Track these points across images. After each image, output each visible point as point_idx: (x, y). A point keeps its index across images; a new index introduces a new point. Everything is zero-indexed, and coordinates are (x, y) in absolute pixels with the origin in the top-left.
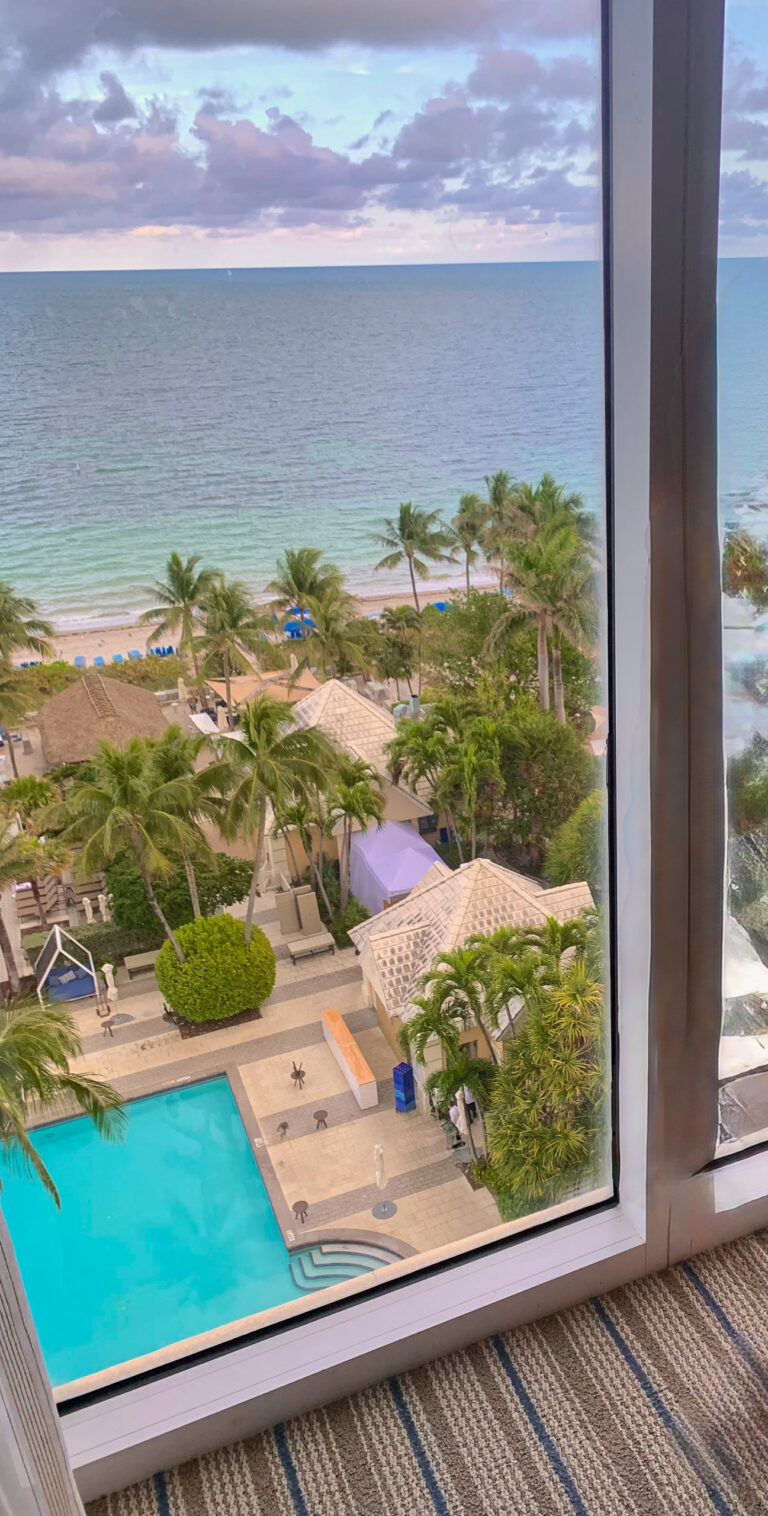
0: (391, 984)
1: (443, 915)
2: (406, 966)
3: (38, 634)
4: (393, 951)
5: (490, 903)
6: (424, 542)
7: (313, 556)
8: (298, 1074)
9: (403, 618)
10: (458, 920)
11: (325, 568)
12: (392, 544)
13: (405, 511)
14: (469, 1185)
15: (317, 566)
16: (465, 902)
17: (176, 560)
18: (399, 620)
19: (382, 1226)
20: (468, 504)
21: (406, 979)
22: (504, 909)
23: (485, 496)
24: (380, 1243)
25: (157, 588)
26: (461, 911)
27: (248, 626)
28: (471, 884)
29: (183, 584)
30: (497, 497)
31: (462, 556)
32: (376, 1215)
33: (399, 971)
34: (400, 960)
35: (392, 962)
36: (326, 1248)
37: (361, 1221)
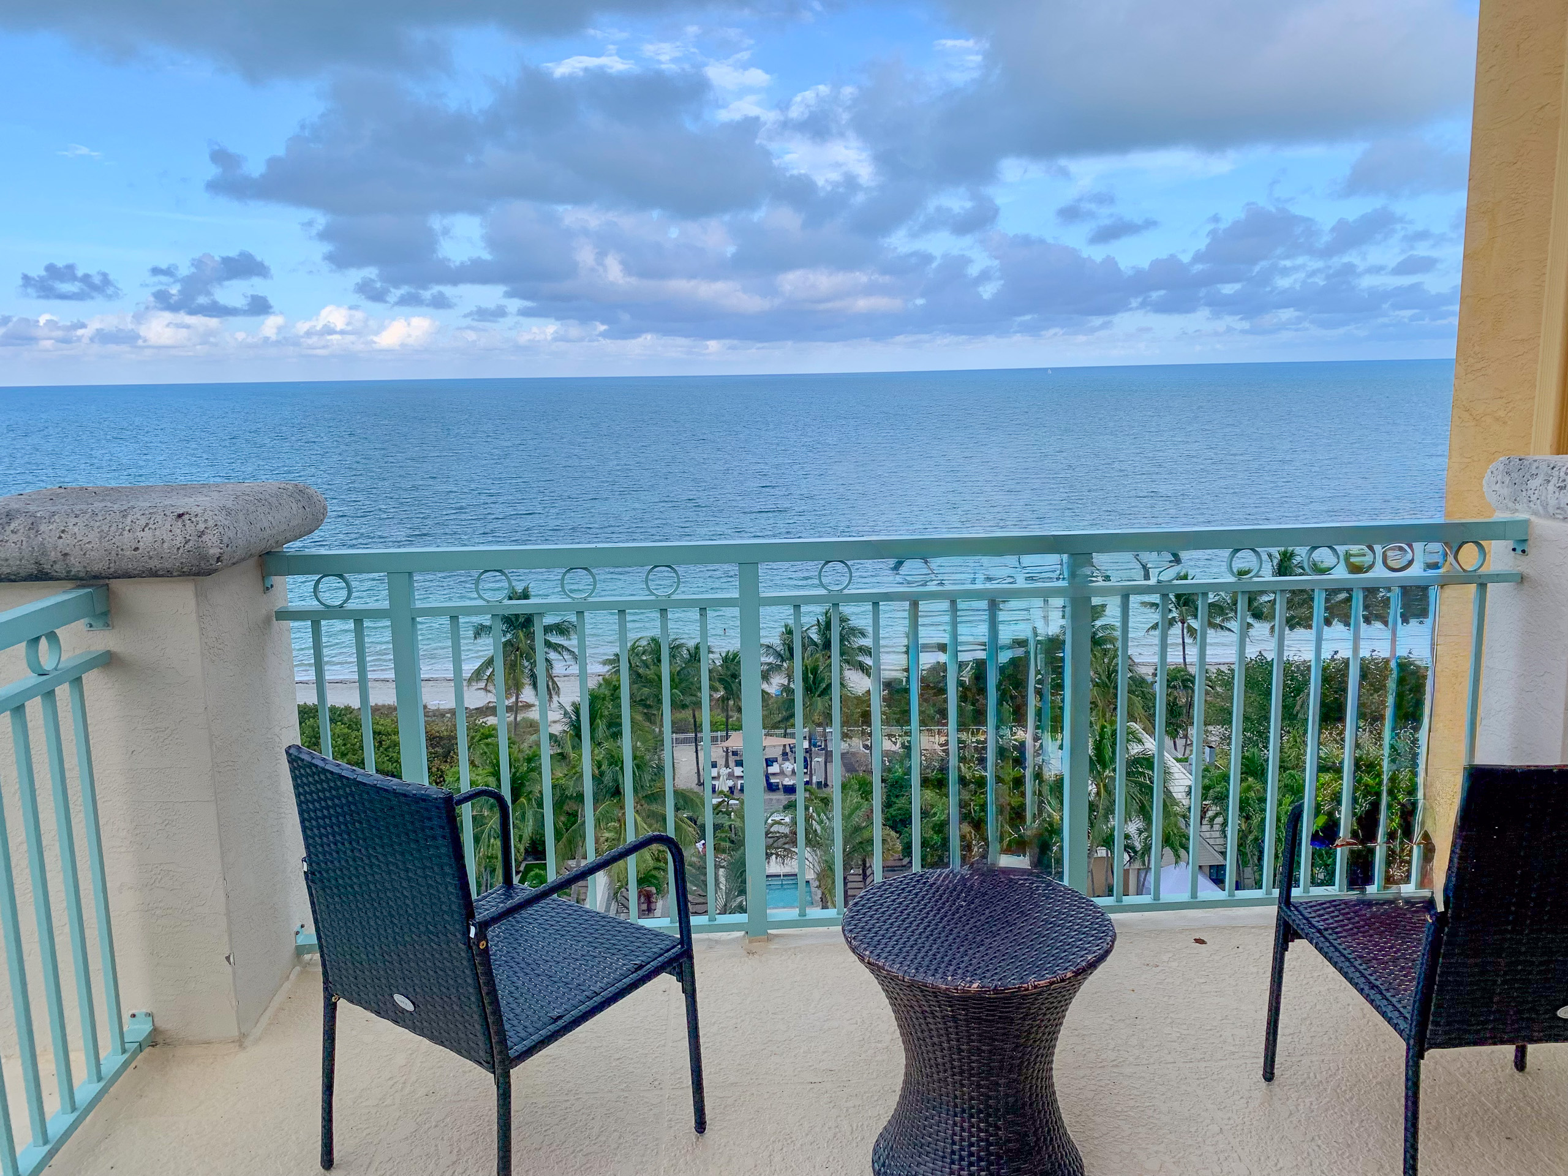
12: (1165, 610)
18: (1175, 679)
31: (1236, 625)
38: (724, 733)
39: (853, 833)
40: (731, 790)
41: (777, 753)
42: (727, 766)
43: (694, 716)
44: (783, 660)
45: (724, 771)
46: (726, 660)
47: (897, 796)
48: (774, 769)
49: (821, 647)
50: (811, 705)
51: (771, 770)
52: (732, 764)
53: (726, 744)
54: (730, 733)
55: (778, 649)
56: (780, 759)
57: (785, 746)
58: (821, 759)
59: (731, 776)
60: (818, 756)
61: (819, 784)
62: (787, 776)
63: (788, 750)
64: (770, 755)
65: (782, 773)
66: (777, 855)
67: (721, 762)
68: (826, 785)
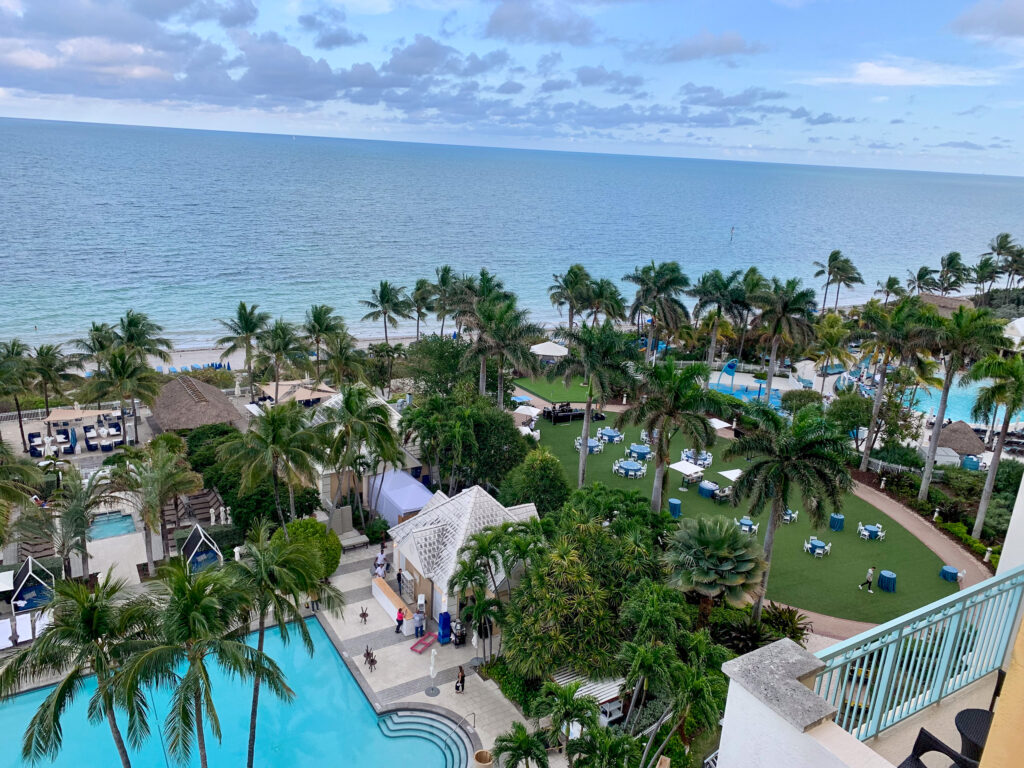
0: (425, 559)
1: (455, 518)
2: (434, 549)
3: (163, 348)
4: (426, 540)
5: (484, 511)
6: (396, 305)
7: (329, 310)
8: (364, 615)
9: (382, 350)
10: (466, 521)
11: (335, 318)
12: (373, 305)
13: (384, 287)
14: (480, 679)
15: (332, 315)
16: (470, 510)
17: (243, 307)
18: (382, 351)
19: (433, 701)
20: (421, 285)
21: (434, 556)
22: (492, 515)
23: (434, 280)
24: (434, 710)
25: (230, 323)
26: (468, 516)
27: (294, 349)
28: (473, 500)
29: (248, 322)
30: (444, 280)
31: (415, 315)
32: (428, 694)
33: (430, 551)
34: (430, 545)
35: (426, 546)
36: (400, 713)
37: (420, 698)
38: (45, 410)
39: (168, 478)
40: (56, 453)
41: (93, 422)
42: (50, 435)
43: (16, 400)
44: (93, 351)
45: (48, 440)
46: (41, 353)
47: (196, 446)
48: (92, 433)
49: (125, 340)
50: (121, 384)
51: (89, 435)
52: (54, 433)
53: (48, 419)
54: (50, 409)
55: (88, 343)
56: (96, 426)
57: (99, 416)
58: (132, 424)
59: (54, 442)
60: (129, 421)
61: (131, 442)
62: (103, 438)
63: (102, 418)
64: (87, 423)
65: (99, 436)
66: (105, 502)
67: (44, 432)
68: (137, 442)
